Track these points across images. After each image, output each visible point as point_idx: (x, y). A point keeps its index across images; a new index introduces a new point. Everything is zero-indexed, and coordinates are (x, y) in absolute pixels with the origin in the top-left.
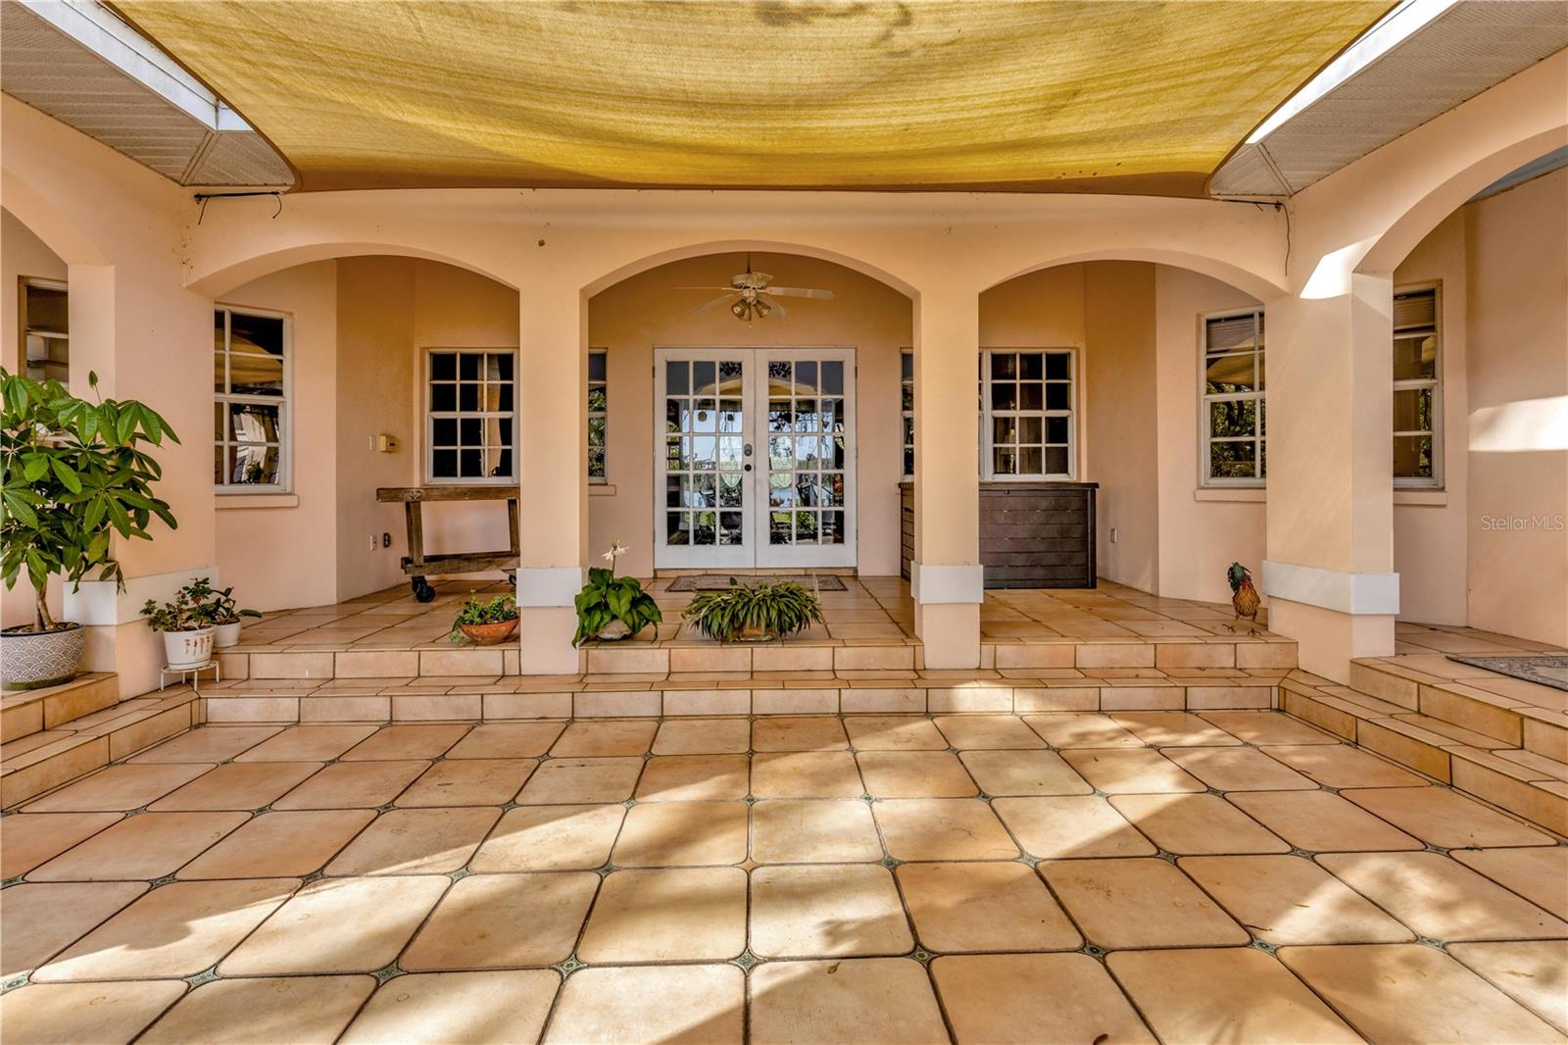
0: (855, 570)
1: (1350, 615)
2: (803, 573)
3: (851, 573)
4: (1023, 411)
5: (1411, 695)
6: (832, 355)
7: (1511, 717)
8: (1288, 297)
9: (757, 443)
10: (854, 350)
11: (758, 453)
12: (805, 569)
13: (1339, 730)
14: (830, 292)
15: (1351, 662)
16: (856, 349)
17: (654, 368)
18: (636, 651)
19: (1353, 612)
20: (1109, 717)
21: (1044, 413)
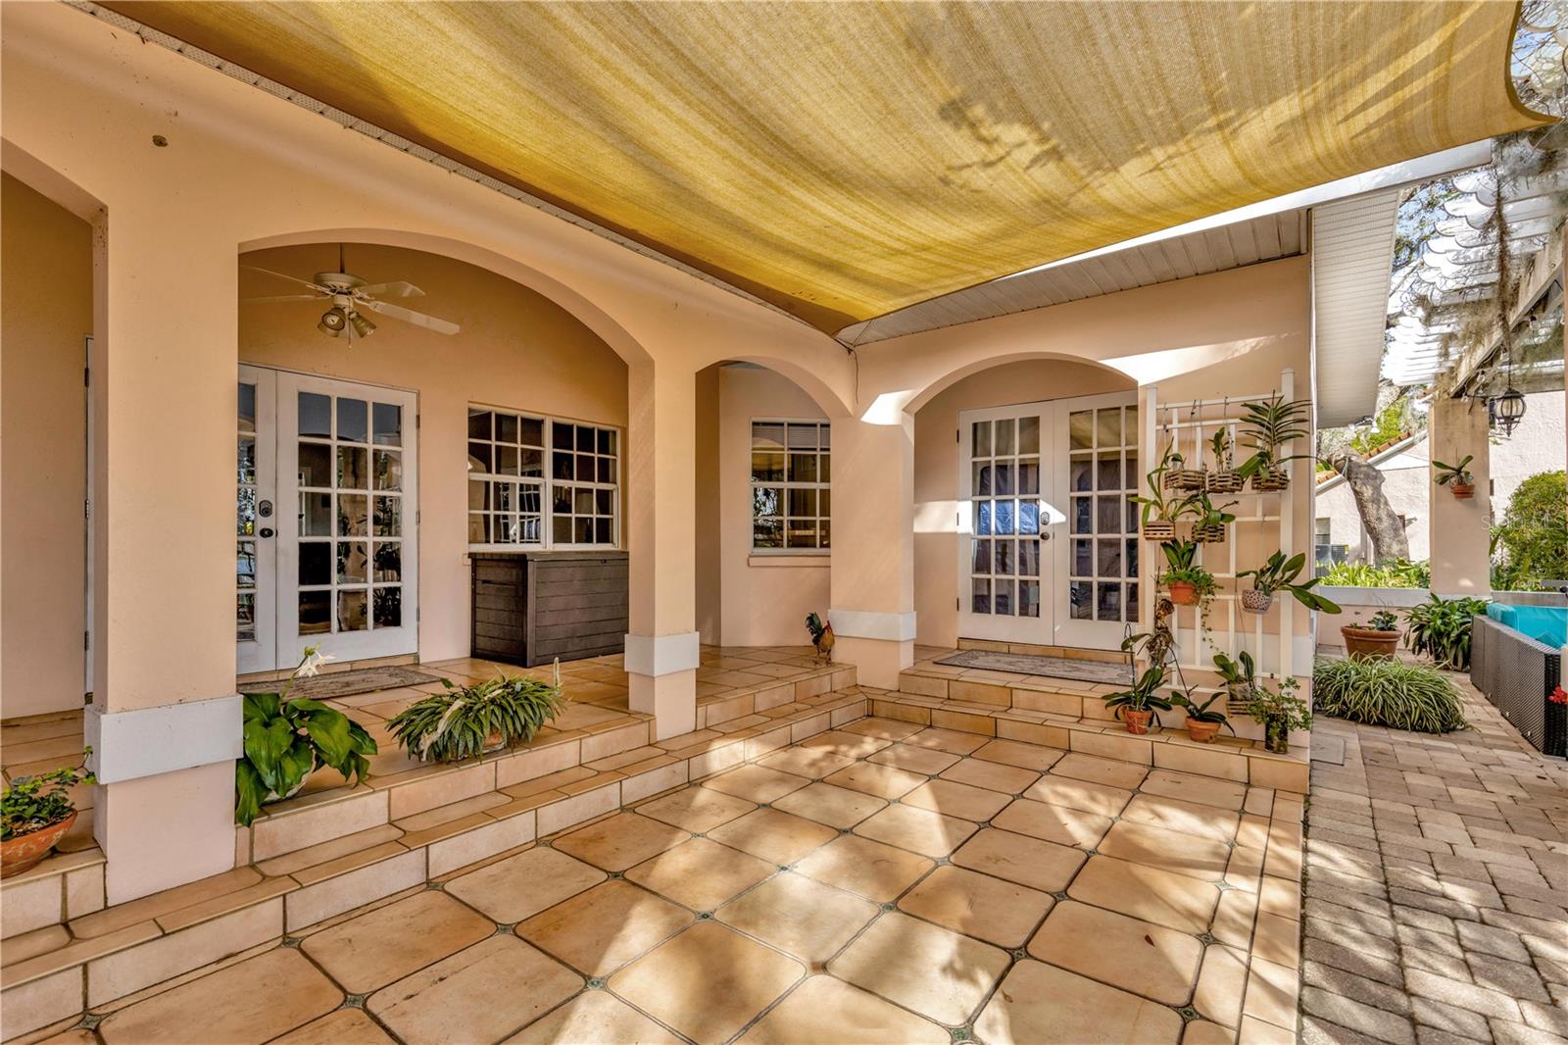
0: (416, 656)
1: (899, 642)
2: (349, 669)
3: (411, 660)
4: (580, 482)
5: (943, 688)
6: (388, 397)
7: (1005, 690)
8: (852, 418)
9: (281, 500)
10: (415, 395)
11: (280, 512)
12: (351, 663)
13: (918, 720)
14: (458, 327)
15: (901, 674)
16: (418, 395)
17: (87, 370)
18: (338, 805)
19: (902, 640)
20: (802, 746)
21: (595, 486)
